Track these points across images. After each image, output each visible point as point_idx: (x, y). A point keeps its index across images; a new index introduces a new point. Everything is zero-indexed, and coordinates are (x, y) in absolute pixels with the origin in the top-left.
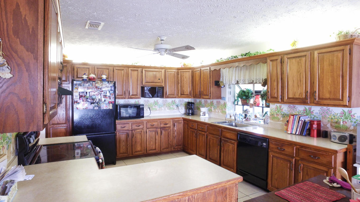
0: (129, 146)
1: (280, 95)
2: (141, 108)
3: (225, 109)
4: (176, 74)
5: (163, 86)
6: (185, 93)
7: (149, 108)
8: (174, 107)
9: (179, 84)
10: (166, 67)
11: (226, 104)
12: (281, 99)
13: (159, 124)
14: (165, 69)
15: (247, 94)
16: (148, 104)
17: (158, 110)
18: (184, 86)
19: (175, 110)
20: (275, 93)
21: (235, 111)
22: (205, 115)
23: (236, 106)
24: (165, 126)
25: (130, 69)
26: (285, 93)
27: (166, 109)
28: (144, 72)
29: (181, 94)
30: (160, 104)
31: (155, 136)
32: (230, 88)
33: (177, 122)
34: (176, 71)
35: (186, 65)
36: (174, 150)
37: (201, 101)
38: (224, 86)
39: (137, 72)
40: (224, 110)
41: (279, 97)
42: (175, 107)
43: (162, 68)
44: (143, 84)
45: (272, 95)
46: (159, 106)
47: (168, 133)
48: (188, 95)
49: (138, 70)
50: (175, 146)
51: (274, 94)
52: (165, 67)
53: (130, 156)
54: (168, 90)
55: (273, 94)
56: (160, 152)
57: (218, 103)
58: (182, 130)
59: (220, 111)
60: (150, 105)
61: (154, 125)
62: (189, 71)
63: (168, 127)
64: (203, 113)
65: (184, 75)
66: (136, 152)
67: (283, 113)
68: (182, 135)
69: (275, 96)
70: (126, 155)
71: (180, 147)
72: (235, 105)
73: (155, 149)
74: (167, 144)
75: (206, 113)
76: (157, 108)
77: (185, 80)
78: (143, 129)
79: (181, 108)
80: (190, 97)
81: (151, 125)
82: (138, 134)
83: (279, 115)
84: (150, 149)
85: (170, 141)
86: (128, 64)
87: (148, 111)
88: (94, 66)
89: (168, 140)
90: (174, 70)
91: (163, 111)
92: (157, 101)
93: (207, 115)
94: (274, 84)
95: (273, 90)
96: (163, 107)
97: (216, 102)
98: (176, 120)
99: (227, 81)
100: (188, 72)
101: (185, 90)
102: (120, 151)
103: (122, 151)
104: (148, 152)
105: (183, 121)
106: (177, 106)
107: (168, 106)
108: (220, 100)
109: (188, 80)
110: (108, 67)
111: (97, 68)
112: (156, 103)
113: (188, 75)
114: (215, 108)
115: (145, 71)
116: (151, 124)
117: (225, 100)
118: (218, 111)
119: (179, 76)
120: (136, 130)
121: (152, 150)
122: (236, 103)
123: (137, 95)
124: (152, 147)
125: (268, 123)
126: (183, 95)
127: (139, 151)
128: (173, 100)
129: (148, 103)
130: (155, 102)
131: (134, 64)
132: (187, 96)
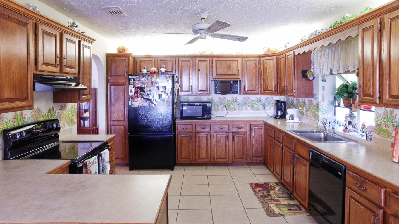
0: (192, 151)
1: (378, 91)
2: (208, 107)
3: (318, 112)
4: (257, 62)
5: (240, 79)
6: (268, 88)
7: (225, 107)
8: (259, 107)
9: (262, 76)
10: (244, 54)
11: (319, 104)
12: (379, 98)
13: (231, 128)
14: (243, 57)
15: (350, 90)
16: (224, 102)
17: (237, 110)
18: (267, 80)
19: (261, 111)
20: (370, 87)
21: (335, 115)
22: (293, 119)
23: (336, 108)
24: (239, 130)
25: (197, 59)
26: (386, 88)
27: (249, 108)
28: (214, 62)
29: (265, 90)
30: (239, 102)
31: (226, 142)
32: (324, 80)
33: (256, 126)
34: (258, 59)
35: (271, 50)
36: (251, 161)
37: (293, 99)
38: (314, 78)
39: (206, 62)
40: (316, 114)
41: (376, 96)
42: (261, 107)
43: (238, 56)
44: (214, 77)
45: (365, 92)
46: (239, 105)
47: (243, 139)
48: (272, 91)
49: (207, 61)
50: (253, 157)
51: (369, 89)
52: (242, 54)
53: (193, 162)
54: (247, 84)
55: (367, 89)
56: (231, 162)
57: (311, 102)
58: (264, 137)
59: (312, 115)
60: (227, 103)
61: (223, 128)
62: (273, 58)
63: (242, 132)
64: (291, 116)
65: (267, 63)
66: (201, 159)
67: (396, 124)
68: (264, 144)
69: (369, 94)
70: (188, 160)
71: (259, 158)
72: (335, 106)
73: (225, 158)
74: (241, 152)
75: (295, 116)
76: (236, 107)
77: (269, 70)
78: (209, 132)
79: (269, 109)
80: (275, 94)
81: (220, 128)
82: (203, 138)
83: (389, 126)
84: (219, 157)
85: (245, 150)
86: (195, 54)
87: (224, 110)
88: (157, 58)
89: (243, 149)
90: (255, 59)
91: (244, 111)
92: (236, 98)
93: (296, 120)
94: (368, 72)
95: (367, 82)
96: (243, 107)
97: (308, 101)
98: (254, 123)
99: (318, 70)
100: (272, 60)
101: (269, 85)
102: (181, 155)
103: (183, 156)
104: (215, 161)
105: (264, 126)
106: (263, 105)
107: (251, 105)
108: (312, 98)
109: (272, 71)
110: (172, 59)
111: (160, 61)
112: (235, 101)
113: (271, 64)
114: (307, 110)
115: (216, 60)
116: (219, 126)
117: (317, 98)
118: (310, 115)
119: (262, 65)
120: (201, 132)
121: (220, 158)
122: (337, 105)
123: (207, 90)
124: (221, 155)
125: (371, 139)
126: (266, 91)
127: (203, 158)
128: (258, 98)
129: (225, 100)
130: (233, 99)
131: (202, 54)
132: (272, 93)
